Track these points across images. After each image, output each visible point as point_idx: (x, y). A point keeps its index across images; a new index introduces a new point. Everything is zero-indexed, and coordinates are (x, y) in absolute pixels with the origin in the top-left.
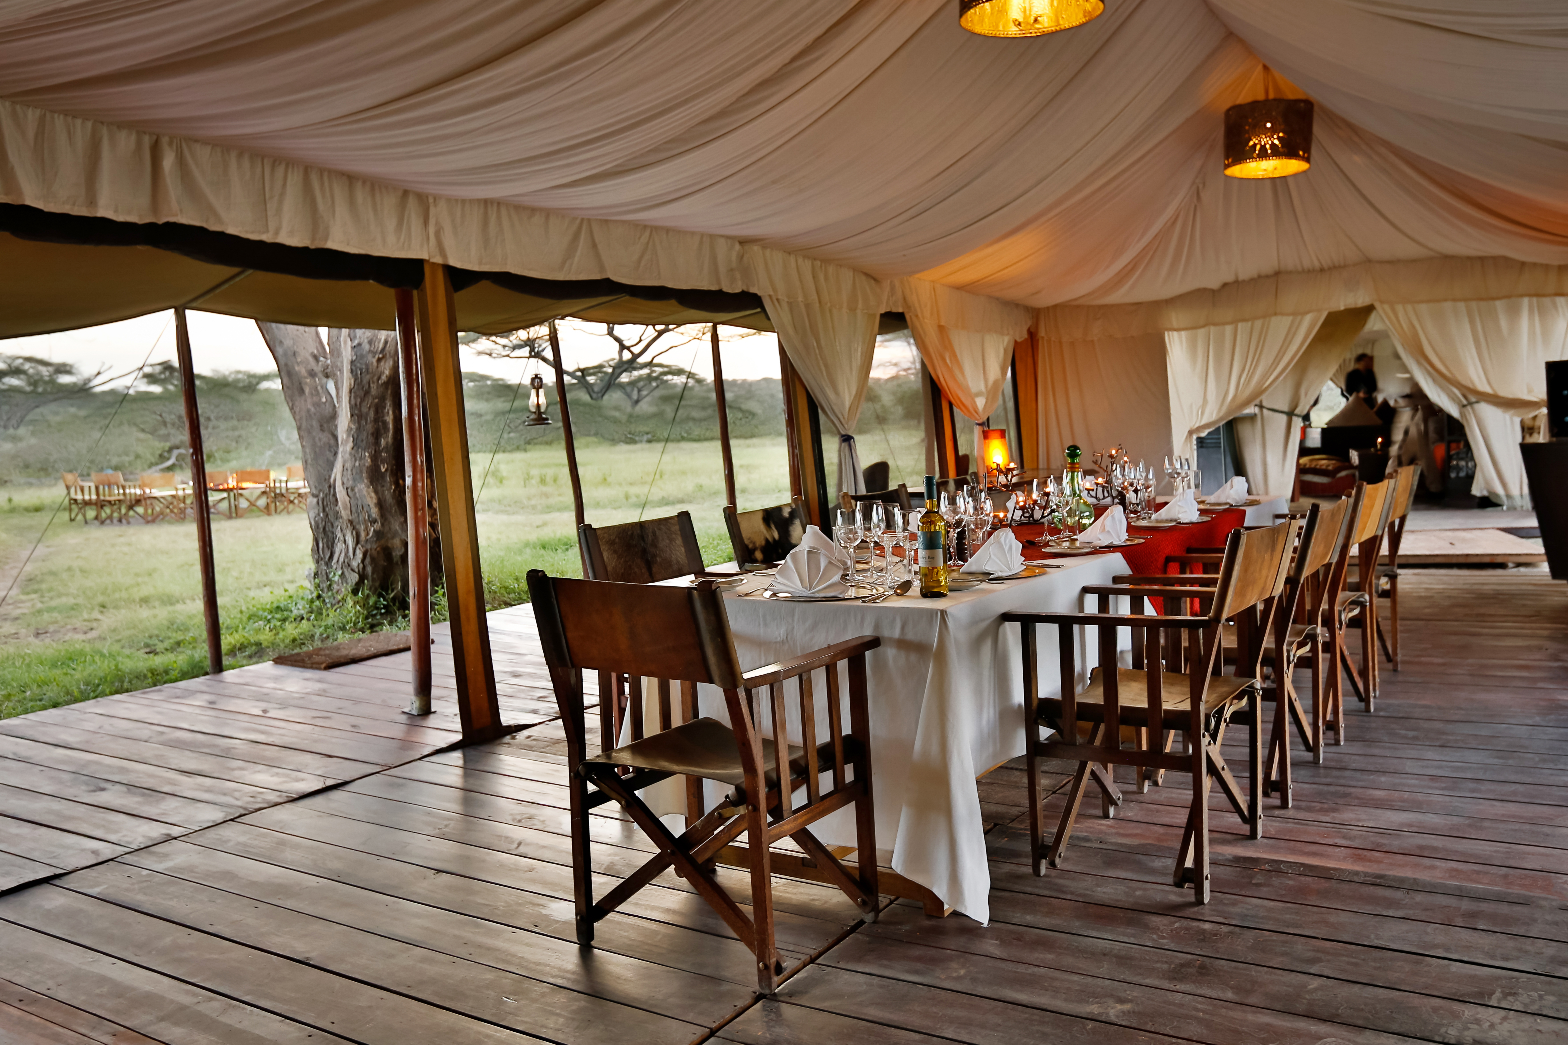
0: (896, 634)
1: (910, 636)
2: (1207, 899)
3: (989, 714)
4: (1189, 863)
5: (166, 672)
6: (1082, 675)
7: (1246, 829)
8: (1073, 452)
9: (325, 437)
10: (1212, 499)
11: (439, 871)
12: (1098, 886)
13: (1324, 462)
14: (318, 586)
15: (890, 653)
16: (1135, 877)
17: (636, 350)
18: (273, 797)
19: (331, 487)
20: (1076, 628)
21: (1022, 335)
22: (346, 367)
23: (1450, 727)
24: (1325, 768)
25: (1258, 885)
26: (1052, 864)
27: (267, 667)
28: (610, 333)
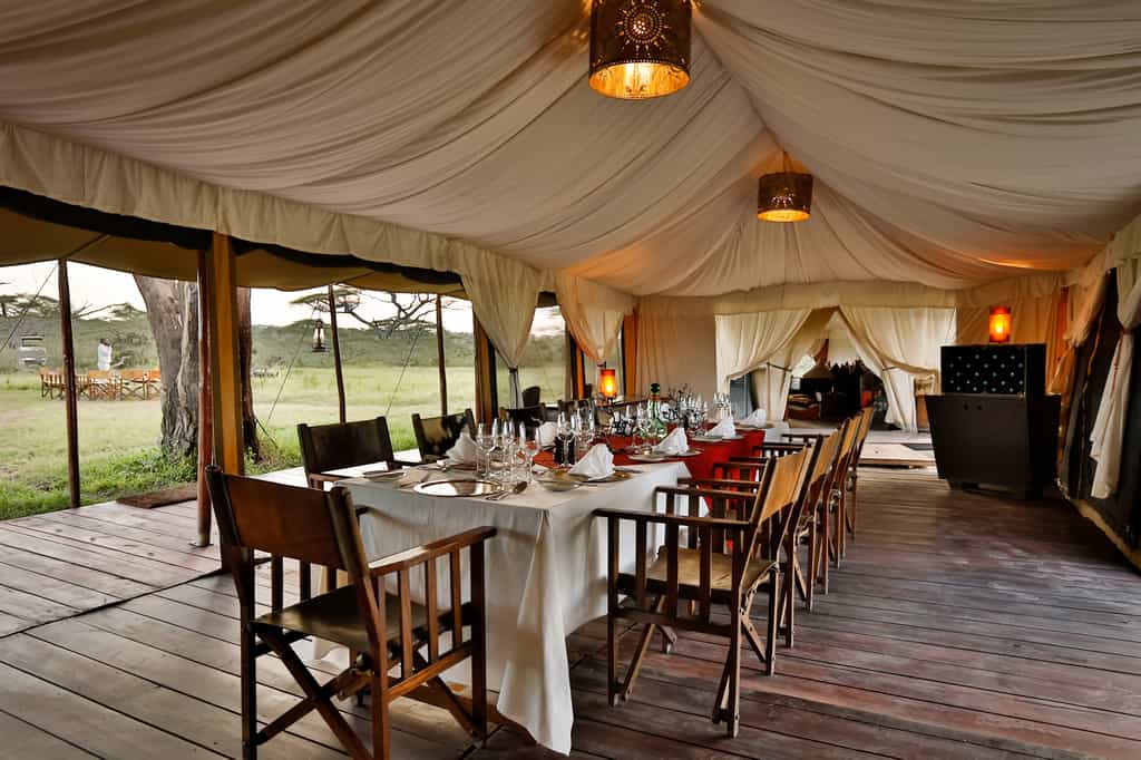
0: (510, 526)
1: (521, 528)
2: (736, 733)
3: (580, 586)
4: (724, 705)
5: (40, 506)
6: (652, 551)
7: (762, 667)
8: (655, 387)
9: (175, 352)
10: (743, 422)
11: (160, 685)
12: (656, 716)
13: (802, 399)
14: (163, 449)
15: (504, 540)
16: (682, 708)
17: (409, 312)
18: (64, 612)
19: (176, 385)
20: (649, 524)
21: (629, 311)
22: (187, 307)
23: (890, 583)
24: (813, 613)
25: (773, 719)
26: (623, 698)
27: (112, 505)
28: (394, 301)
